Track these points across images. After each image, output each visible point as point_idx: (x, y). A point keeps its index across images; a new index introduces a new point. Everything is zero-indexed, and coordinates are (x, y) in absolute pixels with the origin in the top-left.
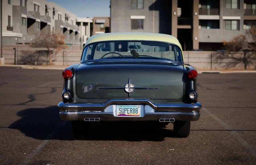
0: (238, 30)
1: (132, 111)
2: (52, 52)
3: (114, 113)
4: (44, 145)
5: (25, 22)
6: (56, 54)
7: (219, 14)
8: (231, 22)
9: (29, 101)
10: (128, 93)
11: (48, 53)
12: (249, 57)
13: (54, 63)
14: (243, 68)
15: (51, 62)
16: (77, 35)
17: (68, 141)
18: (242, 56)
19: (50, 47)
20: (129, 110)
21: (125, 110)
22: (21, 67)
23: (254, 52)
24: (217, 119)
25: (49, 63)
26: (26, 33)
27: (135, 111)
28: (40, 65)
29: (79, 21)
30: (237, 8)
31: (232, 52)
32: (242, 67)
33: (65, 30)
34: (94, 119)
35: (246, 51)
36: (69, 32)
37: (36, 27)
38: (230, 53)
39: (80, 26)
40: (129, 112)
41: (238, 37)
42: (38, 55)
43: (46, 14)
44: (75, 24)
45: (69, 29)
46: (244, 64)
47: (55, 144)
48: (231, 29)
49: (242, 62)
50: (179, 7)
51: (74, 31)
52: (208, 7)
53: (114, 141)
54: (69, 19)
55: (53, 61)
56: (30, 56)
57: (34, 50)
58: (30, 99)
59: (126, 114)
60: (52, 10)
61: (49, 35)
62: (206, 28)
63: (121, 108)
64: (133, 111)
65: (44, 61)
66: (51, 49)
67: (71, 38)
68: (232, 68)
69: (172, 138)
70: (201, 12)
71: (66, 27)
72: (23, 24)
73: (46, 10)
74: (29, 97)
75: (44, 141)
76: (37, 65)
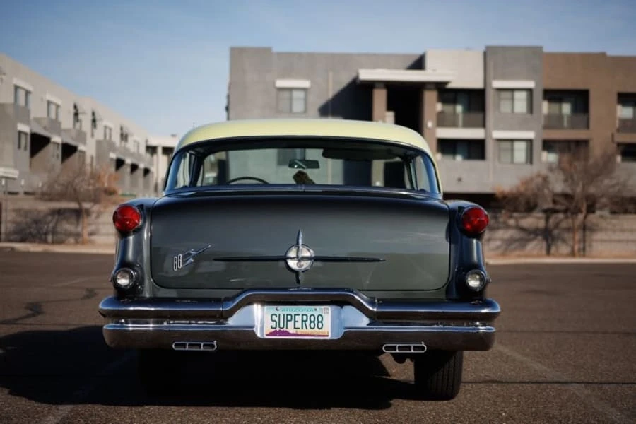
0: (529, 163)
1: (308, 323)
2: (88, 213)
3: (257, 329)
4: (60, 418)
5: (26, 142)
6: (98, 216)
7: (484, 125)
8: (512, 146)
9: (28, 316)
10: (296, 272)
11: (79, 214)
12: (557, 226)
13: (93, 238)
14: (544, 252)
15: (86, 236)
16: (147, 177)
17: (126, 408)
18: (542, 224)
19: (84, 200)
20: (299, 318)
21: (287, 321)
22: (13, 249)
23: (569, 214)
24: (518, 357)
25: (80, 240)
26: (26, 168)
27: (316, 322)
28: (61, 242)
29: (153, 143)
30: (528, 111)
31: (515, 215)
32: (541, 248)
33: (120, 163)
34: (200, 345)
35: (549, 213)
36: (129, 169)
37: (51, 154)
38: (511, 217)
39: (155, 157)
40: (299, 325)
41: (532, 180)
42: (54, 221)
43: (74, 125)
44: (143, 150)
45: (129, 161)
46: (544, 244)
47: (91, 415)
48: (512, 162)
49: (540, 238)
50: (389, 108)
51: (142, 166)
52: (459, 108)
53: (255, 409)
54: (130, 139)
55: (91, 234)
56: (36, 222)
57: (44, 207)
58: (30, 312)
59: (291, 330)
60: (90, 117)
61: (81, 172)
62: (454, 158)
63: (277, 313)
64: (311, 322)
65: (70, 234)
66: (86, 205)
67: (134, 184)
68: (517, 253)
69: (412, 402)
70: (442, 121)
71: (122, 157)
72: (19, 147)
73: (76, 114)
74: (27, 308)
75: (61, 407)
76: (53, 243)
